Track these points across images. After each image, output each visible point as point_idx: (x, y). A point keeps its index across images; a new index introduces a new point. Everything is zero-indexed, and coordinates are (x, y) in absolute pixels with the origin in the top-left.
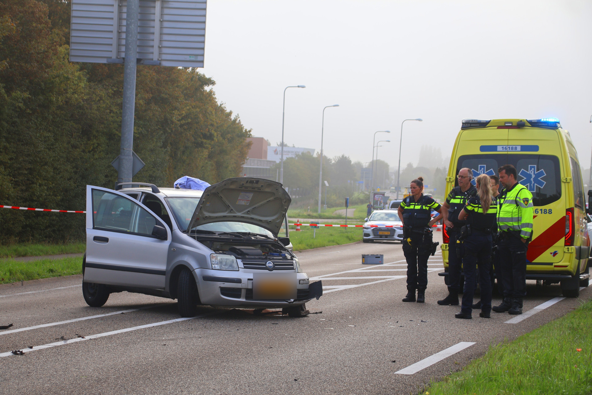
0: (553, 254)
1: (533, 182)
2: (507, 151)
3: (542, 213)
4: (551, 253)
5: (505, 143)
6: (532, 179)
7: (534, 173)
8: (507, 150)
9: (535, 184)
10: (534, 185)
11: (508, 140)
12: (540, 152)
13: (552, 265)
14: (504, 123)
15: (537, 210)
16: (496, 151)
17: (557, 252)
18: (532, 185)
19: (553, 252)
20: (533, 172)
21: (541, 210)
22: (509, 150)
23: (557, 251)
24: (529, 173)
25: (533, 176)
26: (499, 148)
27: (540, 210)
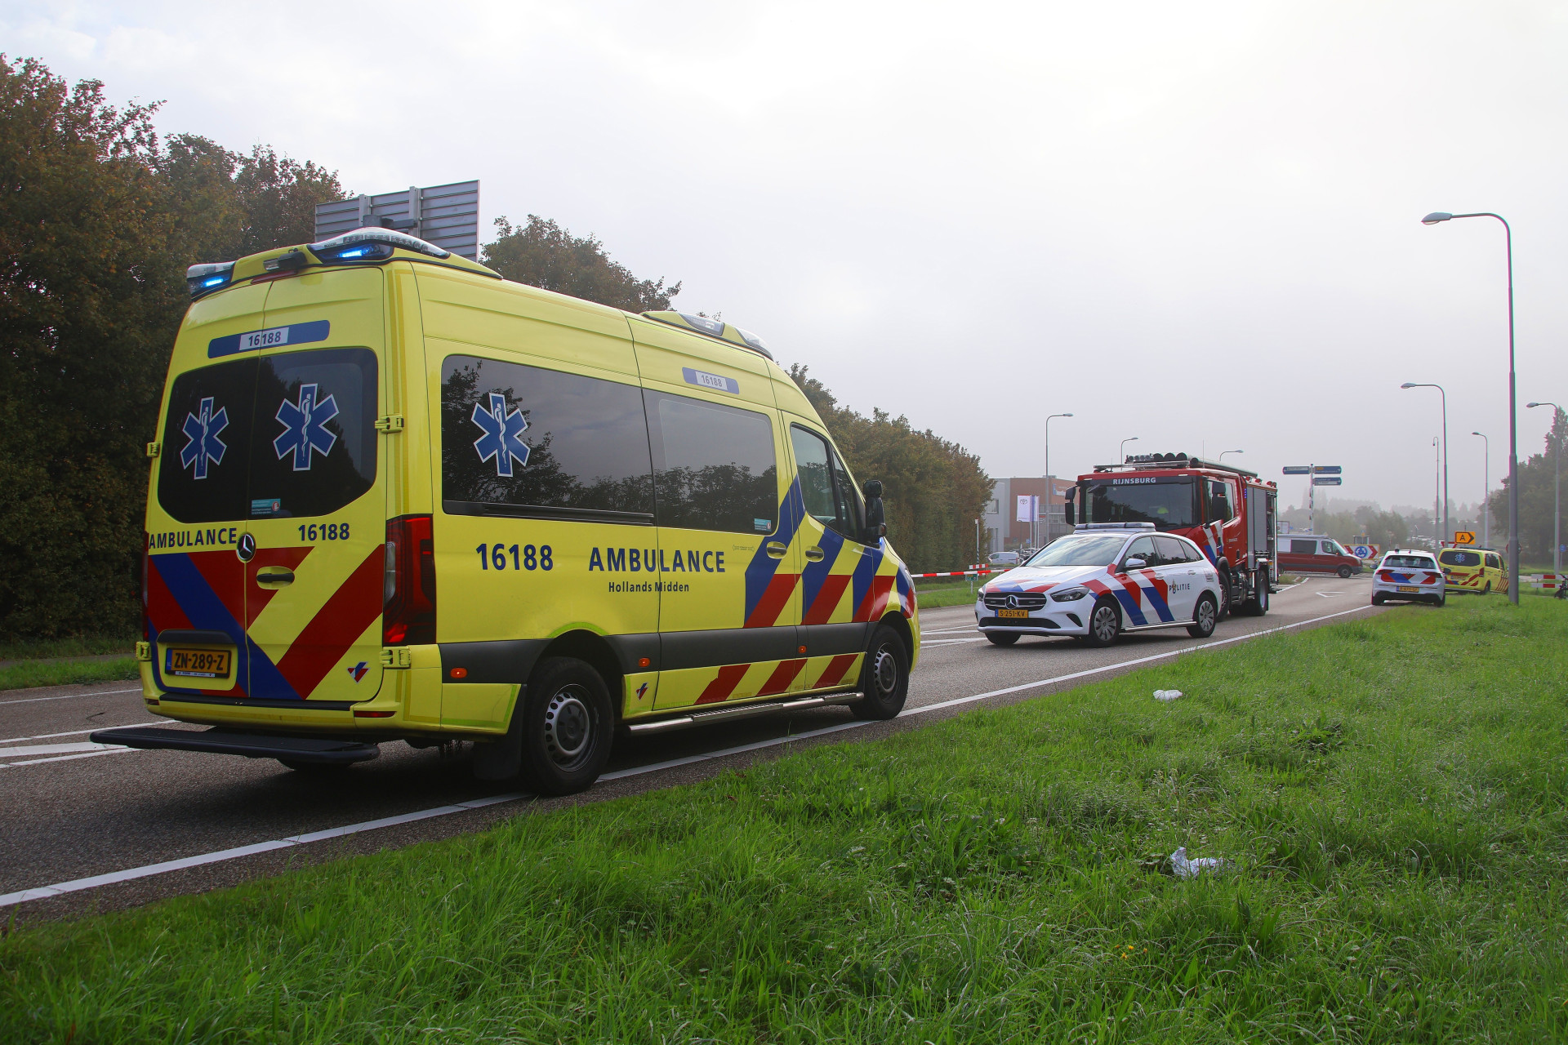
0: (354, 671)
1: (306, 439)
2: (261, 348)
3: (324, 538)
4: (350, 670)
5: (258, 324)
6: (304, 430)
7: (311, 412)
8: (259, 346)
9: (312, 445)
10: (307, 446)
11: (264, 313)
12: (331, 342)
13: (348, 709)
14: (262, 266)
15: (313, 529)
16: (237, 351)
17: (365, 667)
18: (303, 448)
19: (354, 666)
20: (308, 405)
21: (323, 527)
22: (263, 345)
23: (364, 664)
24: (298, 409)
25: (308, 419)
26: (244, 343)
27: (320, 528)
